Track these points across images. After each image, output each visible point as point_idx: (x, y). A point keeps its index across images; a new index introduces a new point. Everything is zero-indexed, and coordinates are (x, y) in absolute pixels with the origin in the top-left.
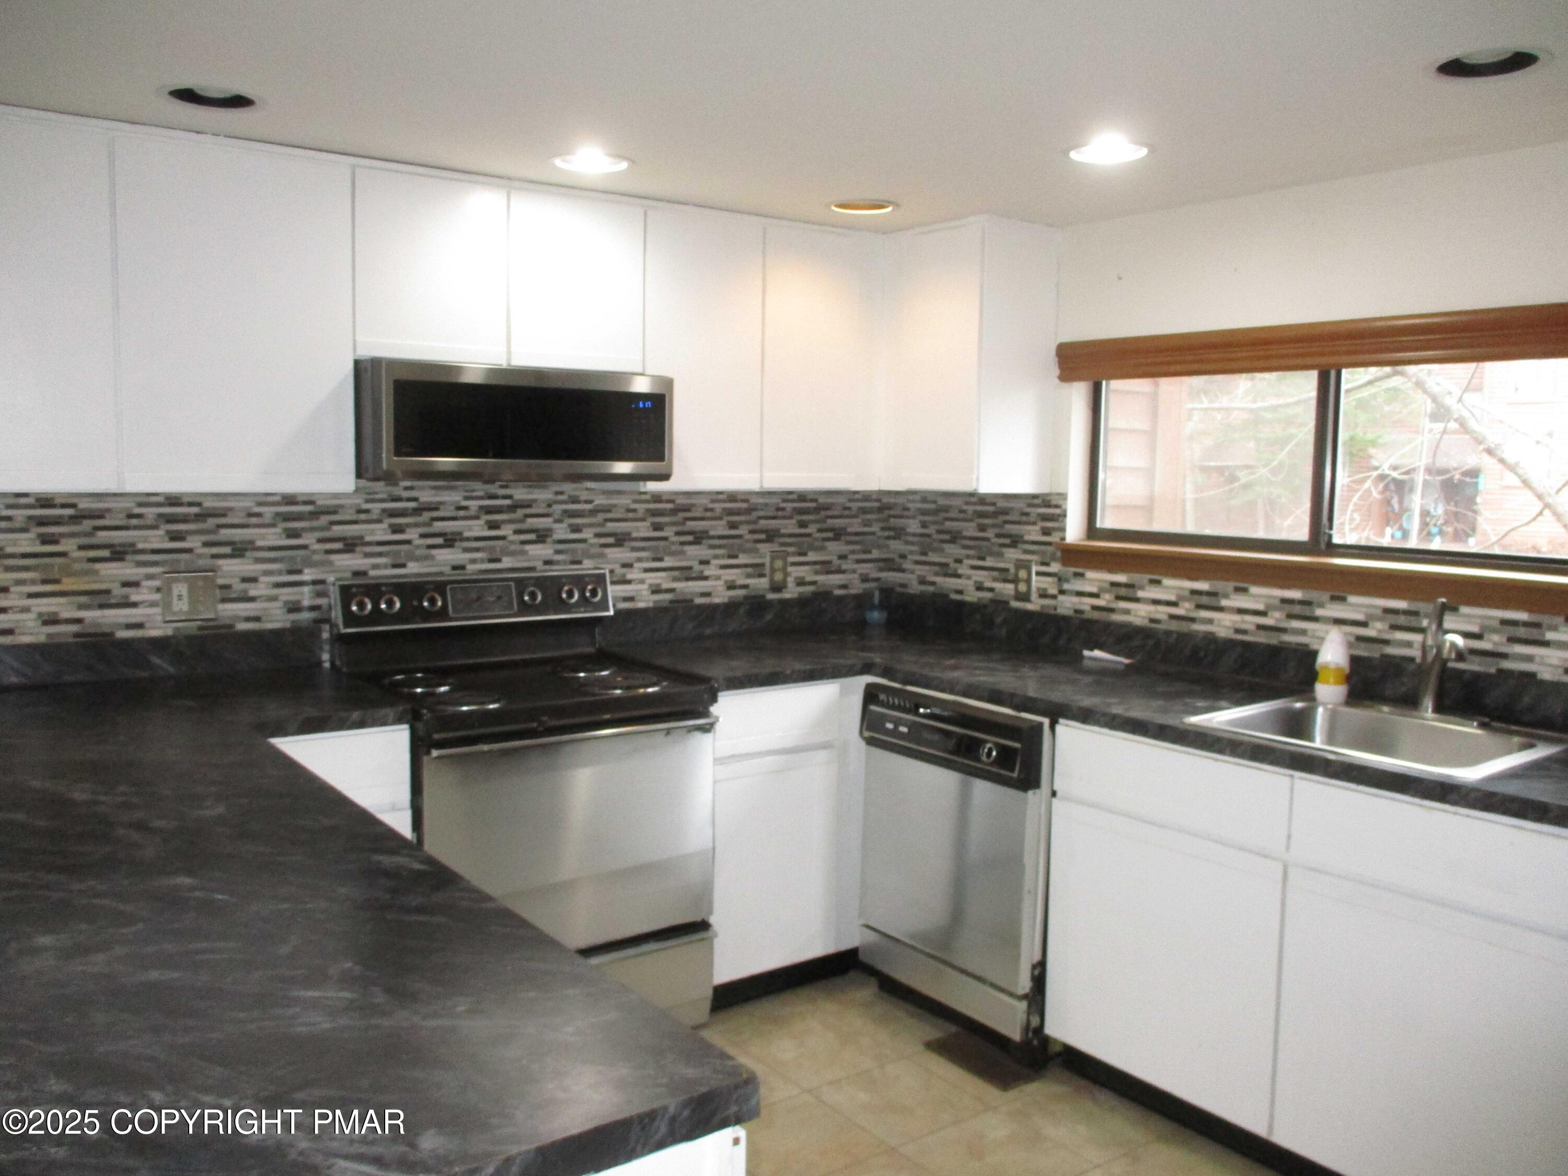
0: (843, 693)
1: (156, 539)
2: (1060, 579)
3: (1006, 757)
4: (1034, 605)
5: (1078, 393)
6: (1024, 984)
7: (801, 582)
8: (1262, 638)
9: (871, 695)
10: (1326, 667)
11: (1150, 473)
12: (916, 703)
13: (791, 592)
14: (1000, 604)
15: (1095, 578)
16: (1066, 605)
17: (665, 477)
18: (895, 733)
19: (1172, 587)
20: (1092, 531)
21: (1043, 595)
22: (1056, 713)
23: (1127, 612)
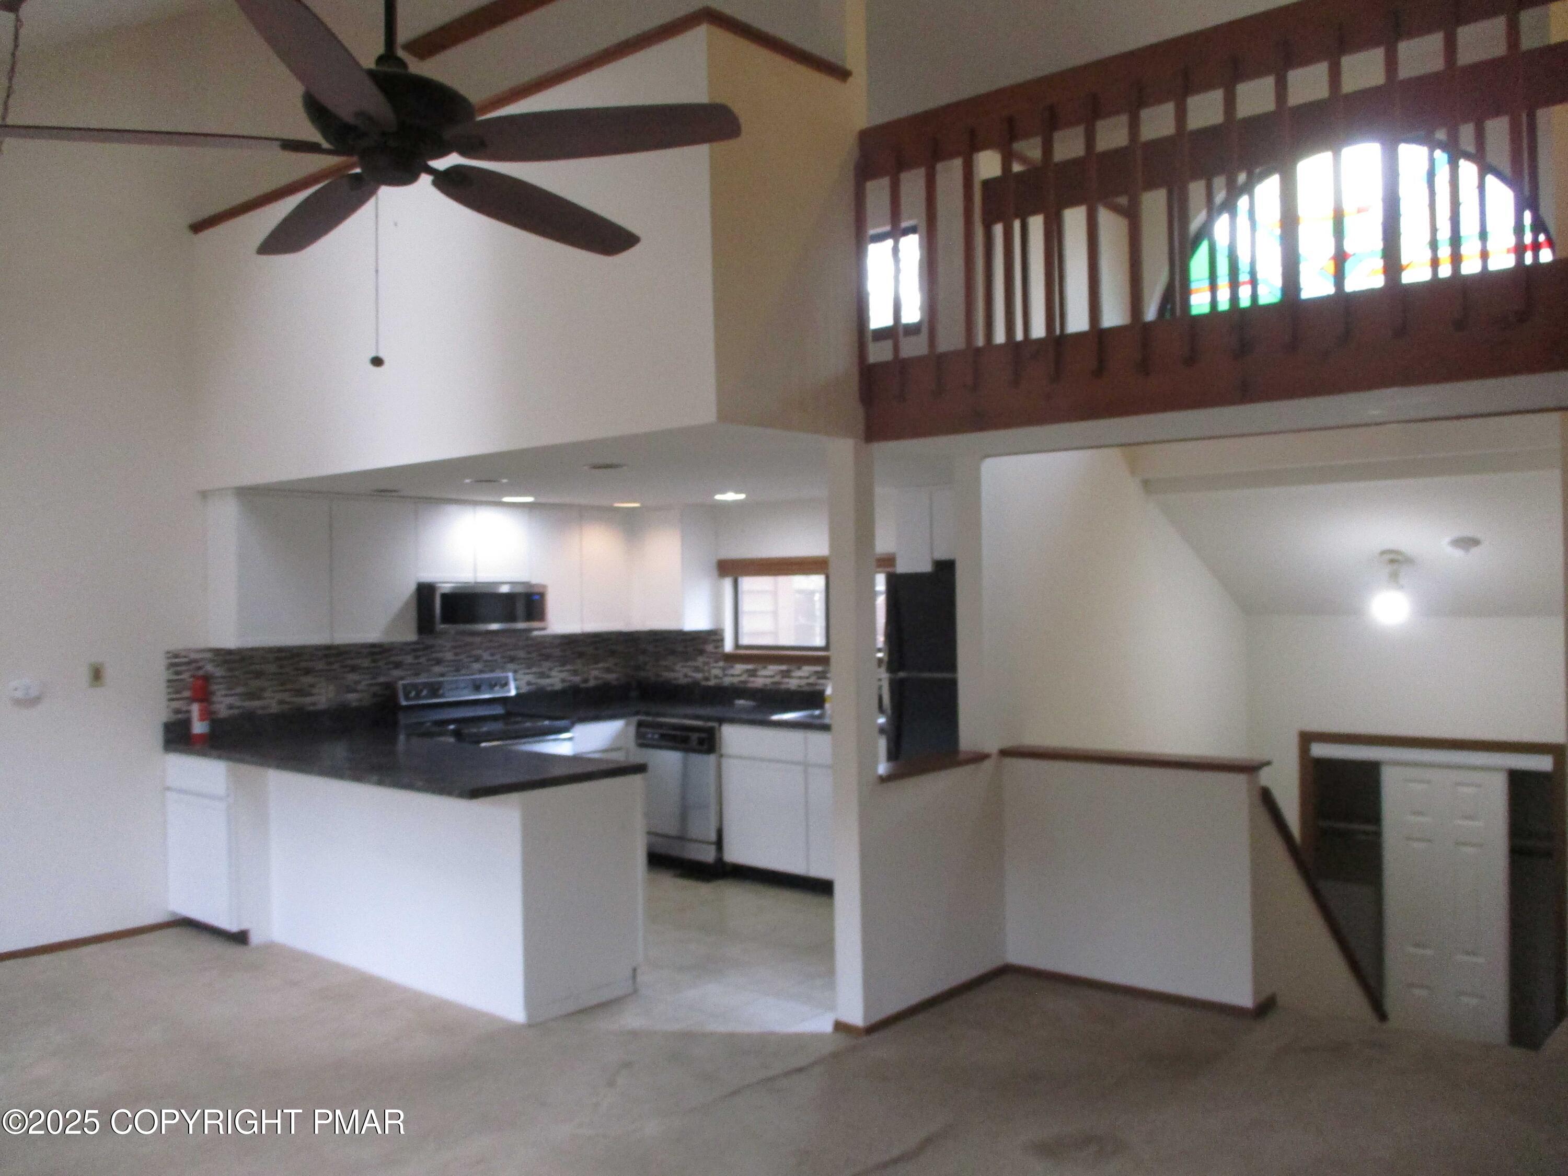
0: (627, 725)
1: (320, 665)
2: (724, 669)
3: (701, 742)
4: (712, 683)
5: (727, 583)
6: (713, 837)
7: (596, 678)
8: (806, 689)
9: (640, 725)
10: (828, 696)
11: (775, 613)
12: (660, 725)
13: (592, 683)
14: (696, 684)
15: (739, 668)
16: (727, 681)
17: (544, 629)
18: (652, 739)
19: (773, 669)
20: (737, 646)
21: (716, 677)
22: (721, 721)
23: (753, 682)
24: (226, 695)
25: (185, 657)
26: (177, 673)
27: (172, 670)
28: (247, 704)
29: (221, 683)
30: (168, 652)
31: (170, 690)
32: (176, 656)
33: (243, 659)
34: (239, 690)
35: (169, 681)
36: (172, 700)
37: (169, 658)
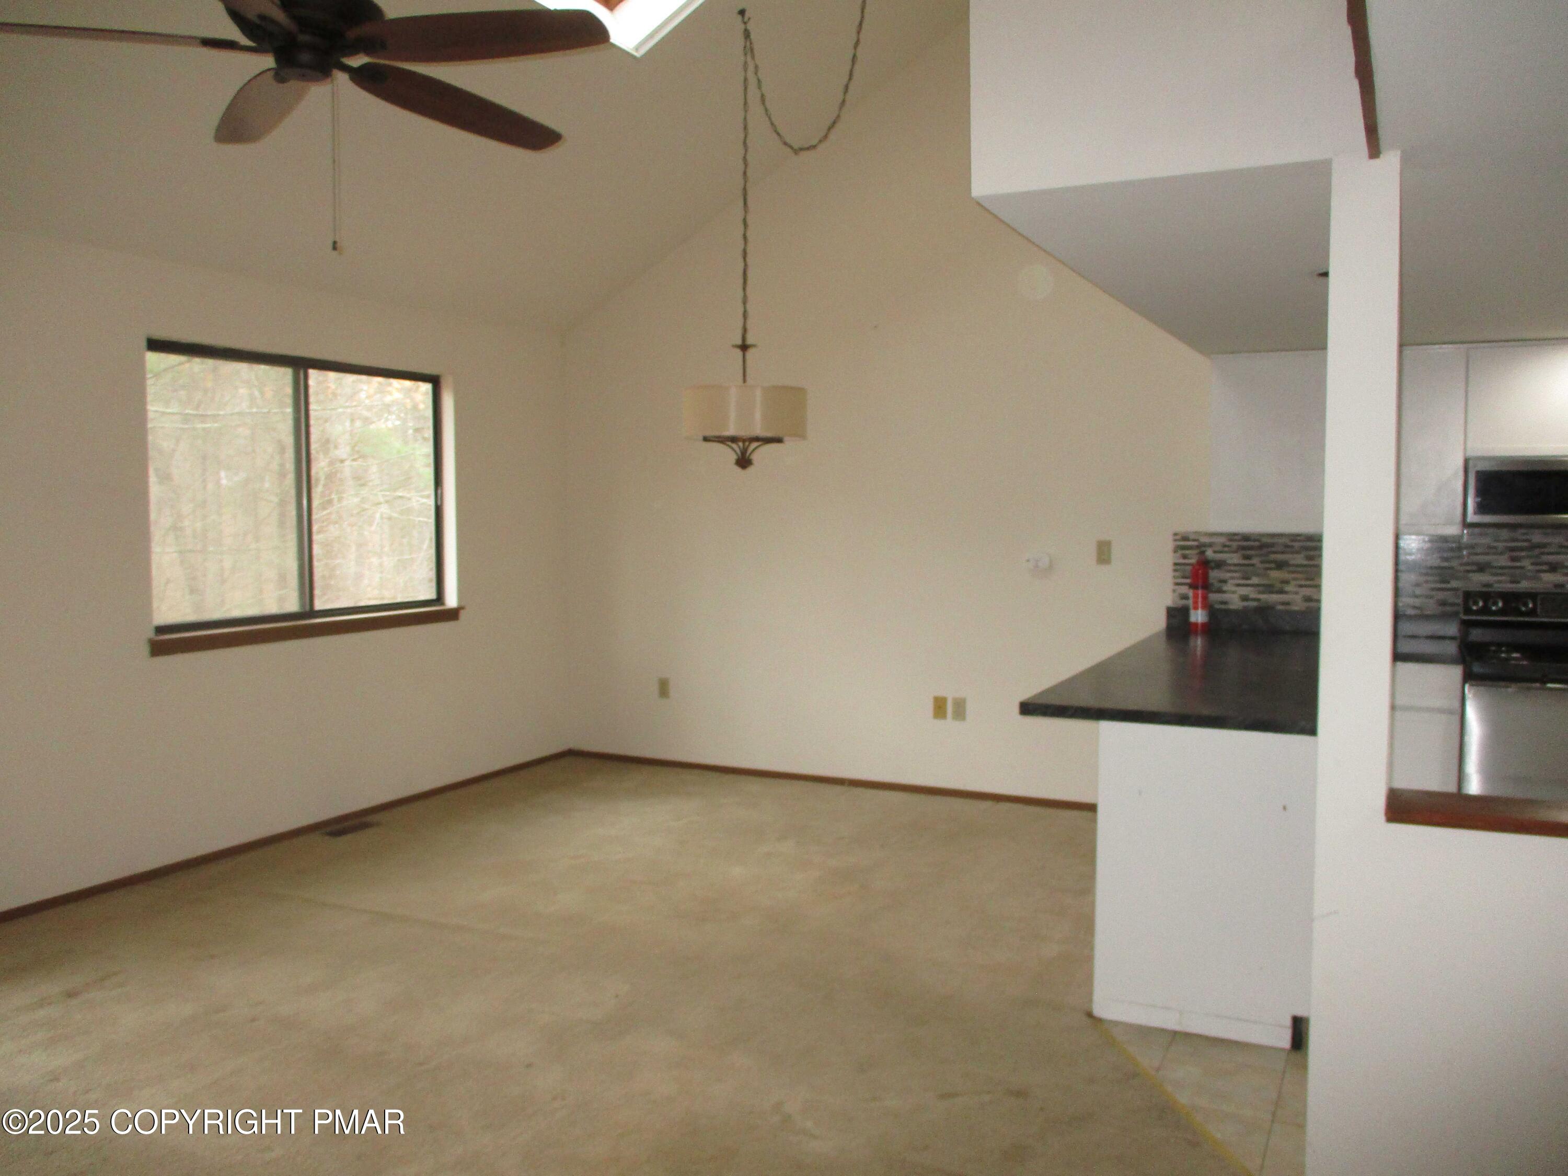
24: (1238, 585)
25: (1194, 540)
26: (1185, 557)
27: (1180, 552)
28: (1263, 597)
29: (1235, 571)
30: (1175, 534)
31: (1177, 574)
32: (1185, 538)
33: (1262, 546)
34: (1255, 580)
35: (1175, 564)
36: (1177, 584)
37: (1175, 540)
